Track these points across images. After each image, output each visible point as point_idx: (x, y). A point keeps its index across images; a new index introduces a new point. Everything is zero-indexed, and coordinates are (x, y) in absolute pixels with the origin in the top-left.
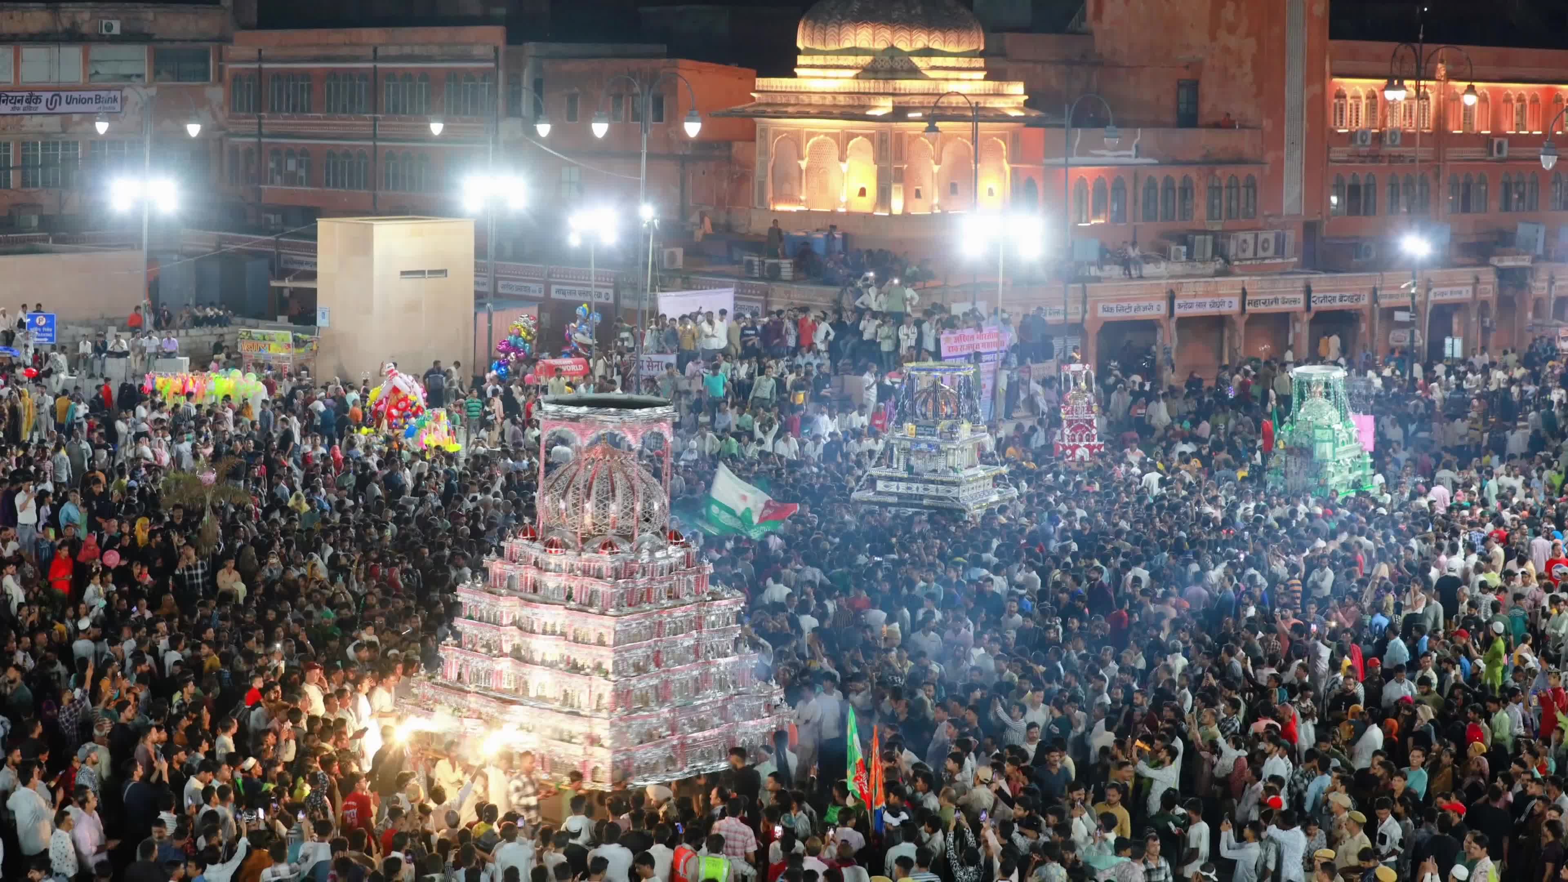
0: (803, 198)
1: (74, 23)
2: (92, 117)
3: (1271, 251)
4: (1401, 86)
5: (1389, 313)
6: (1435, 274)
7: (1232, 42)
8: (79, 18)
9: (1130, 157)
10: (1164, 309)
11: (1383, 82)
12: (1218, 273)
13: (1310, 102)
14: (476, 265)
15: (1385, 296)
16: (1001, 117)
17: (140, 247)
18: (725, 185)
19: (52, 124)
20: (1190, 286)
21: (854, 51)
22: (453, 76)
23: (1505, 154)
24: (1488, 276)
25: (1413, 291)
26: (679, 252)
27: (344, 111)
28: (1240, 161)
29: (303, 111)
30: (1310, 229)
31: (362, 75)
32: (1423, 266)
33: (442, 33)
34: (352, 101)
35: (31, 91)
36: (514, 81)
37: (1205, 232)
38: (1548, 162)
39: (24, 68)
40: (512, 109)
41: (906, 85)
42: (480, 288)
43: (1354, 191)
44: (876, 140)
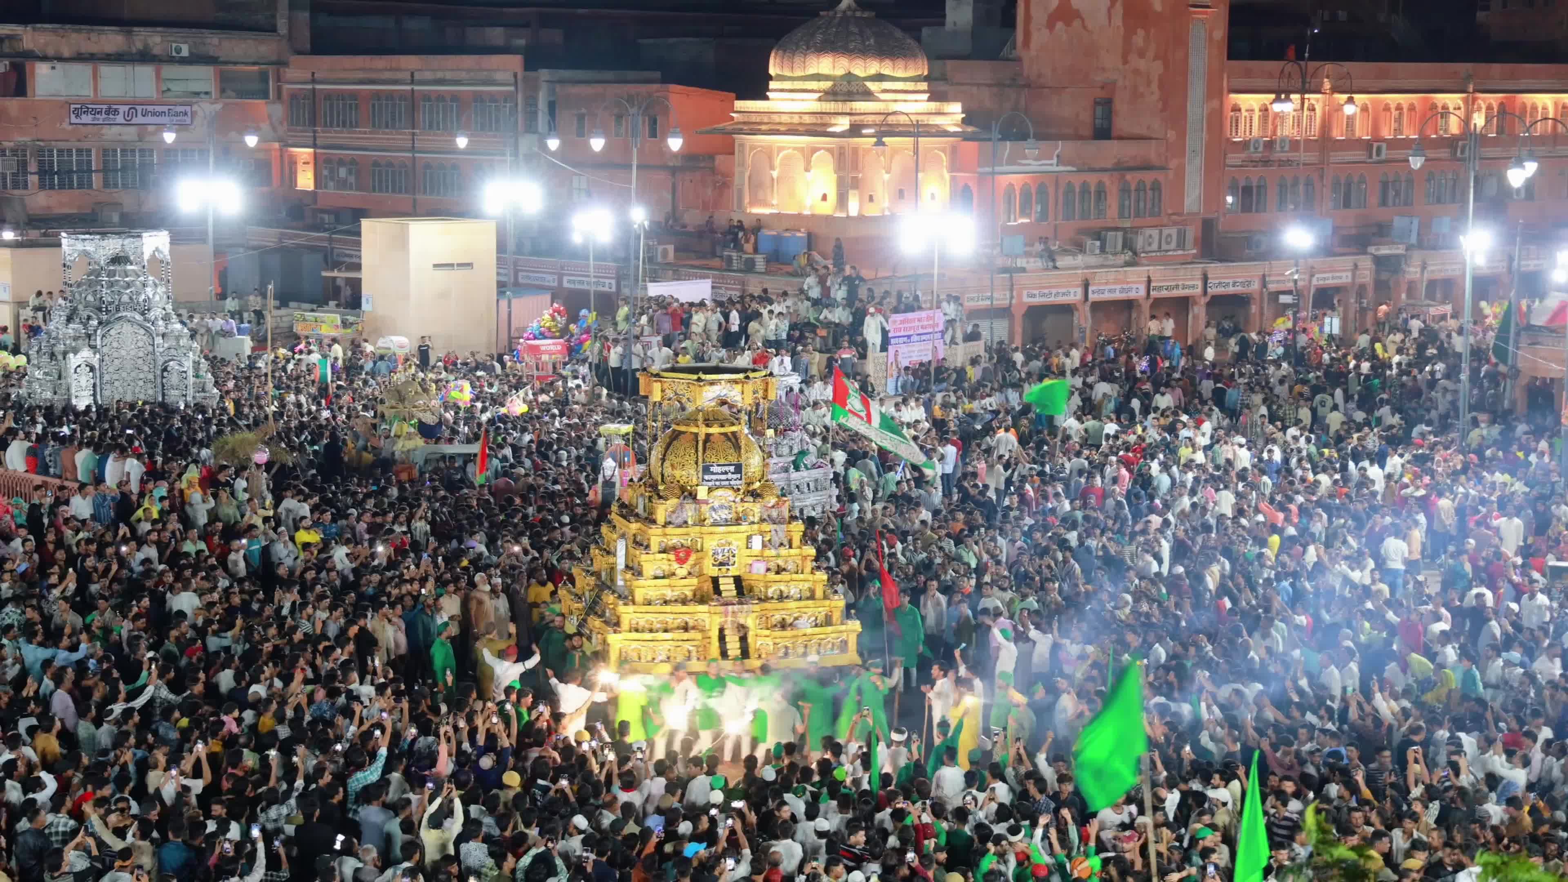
0: (775, 202)
1: (146, 46)
2: (161, 127)
3: (1173, 245)
4: (1288, 99)
5: (1274, 296)
6: (1318, 262)
7: (1142, 64)
8: (150, 41)
9: (1052, 165)
10: (1079, 296)
11: (1273, 96)
12: (1128, 264)
13: (1210, 115)
14: (498, 259)
15: (1273, 282)
16: (943, 133)
17: (204, 241)
18: (709, 191)
19: (130, 133)
20: (1103, 275)
21: (817, 77)
22: (478, 98)
23: (1383, 156)
24: (1366, 263)
25: (1296, 277)
26: (671, 248)
27: (387, 127)
28: (1147, 167)
29: (351, 126)
30: (1208, 226)
31: (402, 96)
32: (1306, 256)
33: (468, 61)
34: (393, 119)
35: (109, 104)
36: (531, 102)
37: (1116, 229)
38: (1416, 163)
39: (102, 84)
40: (530, 127)
41: (860, 106)
42: (503, 279)
43: (1247, 191)
44: (836, 153)
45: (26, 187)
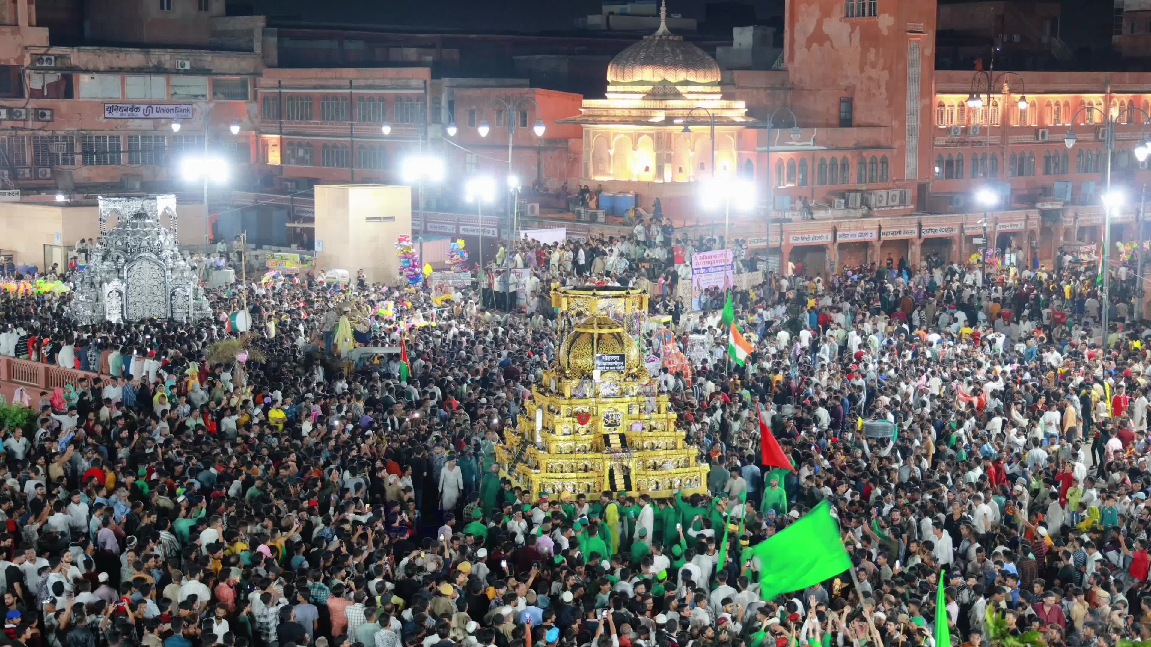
0: (611, 172)
1: (160, 62)
2: (171, 120)
3: (897, 202)
4: (978, 98)
5: (969, 239)
6: (999, 214)
7: (874, 73)
8: (163, 59)
9: (810, 146)
10: (830, 239)
11: (968, 96)
12: (864, 216)
13: (922, 109)
14: (413, 214)
15: (968, 229)
16: (732, 123)
17: (201, 202)
18: (565, 165)
19: (147, 124)
20: (846, 224)
21: (642, 83)
22: (399, 98)
23: (1047, 138)
24: (1035, 216)
25: (985, 225)
26: (537, 206)
27: (333, 119)
28: (877, 146)
29: (307, 119)
30: (922, 188)
31: (343, 97)
32: (992, 210)
33: (391, 72)
34: (337, 114)
35: (133, 104)
36: (436, 101)
37: (856, 191)
38: (1070, 143)
39: (127, 89)
40: (436, 119)
41: (672, 103)
42: (415, 228)
43: (949, 164)
44: (655, 136)
45: (73, 163)
